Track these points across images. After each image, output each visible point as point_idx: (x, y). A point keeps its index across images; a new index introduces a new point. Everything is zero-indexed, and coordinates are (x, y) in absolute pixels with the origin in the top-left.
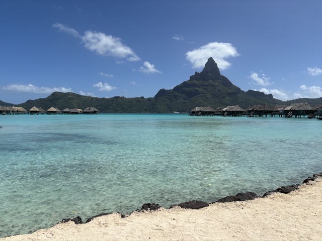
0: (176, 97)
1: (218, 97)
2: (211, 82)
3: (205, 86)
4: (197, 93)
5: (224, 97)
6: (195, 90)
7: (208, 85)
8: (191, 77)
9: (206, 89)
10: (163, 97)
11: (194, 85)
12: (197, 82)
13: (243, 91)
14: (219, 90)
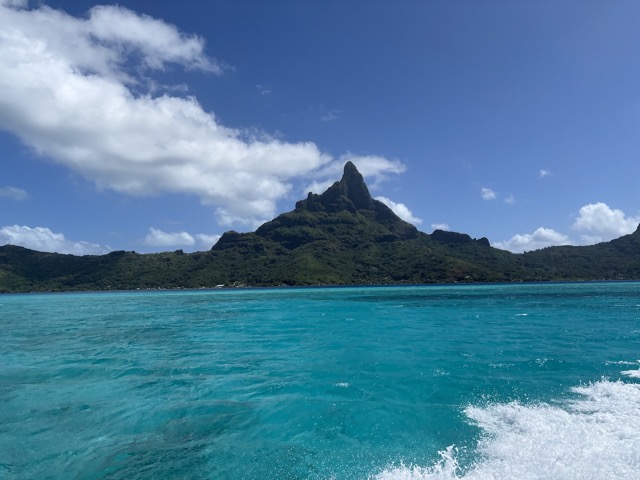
0: (258, 248)
1: (356, 246)
2: (346, 214)
3: (331, 222)
4: (306, 238)
5: (367, 247)
6: (303, 232)
7: (337, 222)
8: (299, 204)
9: (331, 230)
10: (231, 250)
11: (302, 222)
12: (309, 215)
13: (422, 233)
14: (360, 232)
